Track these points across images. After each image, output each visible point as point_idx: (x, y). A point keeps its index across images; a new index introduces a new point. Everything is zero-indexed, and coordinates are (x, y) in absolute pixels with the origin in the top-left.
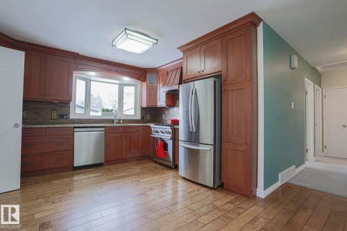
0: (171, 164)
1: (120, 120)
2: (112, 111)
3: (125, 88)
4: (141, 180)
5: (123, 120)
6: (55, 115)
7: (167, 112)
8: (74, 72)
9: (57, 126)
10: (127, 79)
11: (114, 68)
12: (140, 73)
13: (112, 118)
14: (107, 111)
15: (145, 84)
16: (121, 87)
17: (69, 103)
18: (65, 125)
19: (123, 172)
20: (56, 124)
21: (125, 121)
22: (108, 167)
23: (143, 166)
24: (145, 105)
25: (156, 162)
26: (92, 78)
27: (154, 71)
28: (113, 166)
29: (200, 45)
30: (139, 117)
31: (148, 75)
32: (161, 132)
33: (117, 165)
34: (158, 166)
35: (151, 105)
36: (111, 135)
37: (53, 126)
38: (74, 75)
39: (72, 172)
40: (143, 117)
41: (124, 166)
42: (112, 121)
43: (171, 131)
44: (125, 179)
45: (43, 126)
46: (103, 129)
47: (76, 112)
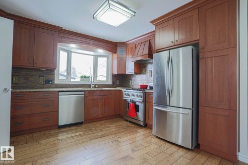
0: (142, 124)
1: (95, 85)
2: (89, 77)
3: (99, 59)
4: (119, 140)
5: (98, 85)
6: (42, 80)
7: (133, 78)
8: (58, 44)
9: (44, 90)
10: (101, 51)
11: (91, 42)
12: (112, 46)
13: (90, 83)
14: (85, 77)
15: (115, 56)
16: (96, 58)
17: (54, 71)
18: (51, 90)
19: (101, 130)
20: (43, 88)
21: (100, 86)
22: (87, 125)
23: (117, 125)
24: (115, 73)
25: (127, 121)
26: (73, 50)
27: (124, 44)
28: (92, 124)
29: (173, 18)
30: (110, 83)
31: (118, 48)
32: (132, 95)
33: (95, 123)
34: (129, 124)
35: (121, 72)
36: (89, 98)
37: (41, 90)
38: (58, 46)
39: (57, 131)
40: (113, 83)
41: (101, 124)
42: (89, 86)
43: (142, 94)
44: (105, 138)
45: (32, 90)
46: (83, 93)
47: (60, 78)
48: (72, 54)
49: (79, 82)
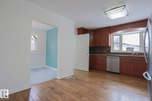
14: (130, 48)
46: (119, 57)
49: (125, 51)
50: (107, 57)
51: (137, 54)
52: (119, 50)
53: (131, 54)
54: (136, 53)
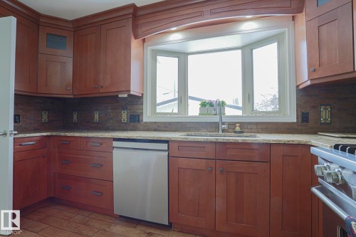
30: (291, 116)
46: (165, 146)
47: (158, 111)
48: (189, 57)
49: (195, 117)
50: (115, 144)
51: (238, 129)
52: (176, 111)
53: (214, 127)
54: (234, 124)
